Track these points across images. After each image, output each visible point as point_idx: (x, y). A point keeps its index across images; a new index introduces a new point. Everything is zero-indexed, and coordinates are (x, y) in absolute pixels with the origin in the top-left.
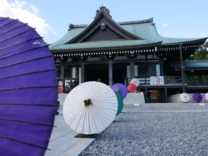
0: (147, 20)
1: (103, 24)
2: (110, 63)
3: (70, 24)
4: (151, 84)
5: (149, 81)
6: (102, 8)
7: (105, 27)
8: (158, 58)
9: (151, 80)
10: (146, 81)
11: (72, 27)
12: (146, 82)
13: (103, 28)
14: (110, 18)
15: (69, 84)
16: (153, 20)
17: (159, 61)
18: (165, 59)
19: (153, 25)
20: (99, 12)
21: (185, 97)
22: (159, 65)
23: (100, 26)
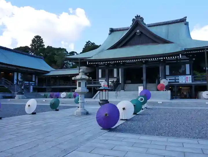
0: (181, 20)
1: (138, 31)
2: (144, 66)
3: (110, 28)
4: (180, 82)
5: (179, 79)
6: (137, 17)
7: (140, 33)
8: (188, 58)
9: (180, 79)
10: (175, 79)
11: (112, 31)
12: (175, 81)
13: (138, 34)
14: (144, 25)
15: (112, 83)
16: (186, 20)
17: (188, 61)
18: (194, 59)
19: (185, 24)
20: (135, 20)
21: (207, 94)
22: (189, 65)
23: (136, 32)
